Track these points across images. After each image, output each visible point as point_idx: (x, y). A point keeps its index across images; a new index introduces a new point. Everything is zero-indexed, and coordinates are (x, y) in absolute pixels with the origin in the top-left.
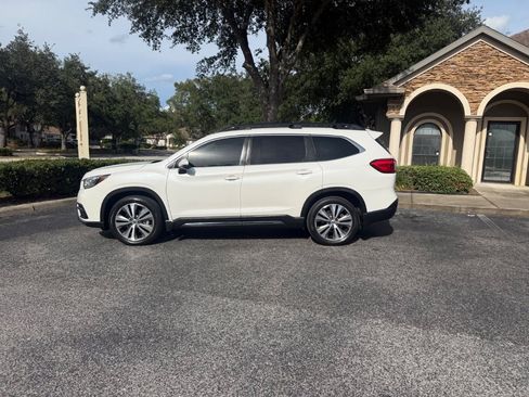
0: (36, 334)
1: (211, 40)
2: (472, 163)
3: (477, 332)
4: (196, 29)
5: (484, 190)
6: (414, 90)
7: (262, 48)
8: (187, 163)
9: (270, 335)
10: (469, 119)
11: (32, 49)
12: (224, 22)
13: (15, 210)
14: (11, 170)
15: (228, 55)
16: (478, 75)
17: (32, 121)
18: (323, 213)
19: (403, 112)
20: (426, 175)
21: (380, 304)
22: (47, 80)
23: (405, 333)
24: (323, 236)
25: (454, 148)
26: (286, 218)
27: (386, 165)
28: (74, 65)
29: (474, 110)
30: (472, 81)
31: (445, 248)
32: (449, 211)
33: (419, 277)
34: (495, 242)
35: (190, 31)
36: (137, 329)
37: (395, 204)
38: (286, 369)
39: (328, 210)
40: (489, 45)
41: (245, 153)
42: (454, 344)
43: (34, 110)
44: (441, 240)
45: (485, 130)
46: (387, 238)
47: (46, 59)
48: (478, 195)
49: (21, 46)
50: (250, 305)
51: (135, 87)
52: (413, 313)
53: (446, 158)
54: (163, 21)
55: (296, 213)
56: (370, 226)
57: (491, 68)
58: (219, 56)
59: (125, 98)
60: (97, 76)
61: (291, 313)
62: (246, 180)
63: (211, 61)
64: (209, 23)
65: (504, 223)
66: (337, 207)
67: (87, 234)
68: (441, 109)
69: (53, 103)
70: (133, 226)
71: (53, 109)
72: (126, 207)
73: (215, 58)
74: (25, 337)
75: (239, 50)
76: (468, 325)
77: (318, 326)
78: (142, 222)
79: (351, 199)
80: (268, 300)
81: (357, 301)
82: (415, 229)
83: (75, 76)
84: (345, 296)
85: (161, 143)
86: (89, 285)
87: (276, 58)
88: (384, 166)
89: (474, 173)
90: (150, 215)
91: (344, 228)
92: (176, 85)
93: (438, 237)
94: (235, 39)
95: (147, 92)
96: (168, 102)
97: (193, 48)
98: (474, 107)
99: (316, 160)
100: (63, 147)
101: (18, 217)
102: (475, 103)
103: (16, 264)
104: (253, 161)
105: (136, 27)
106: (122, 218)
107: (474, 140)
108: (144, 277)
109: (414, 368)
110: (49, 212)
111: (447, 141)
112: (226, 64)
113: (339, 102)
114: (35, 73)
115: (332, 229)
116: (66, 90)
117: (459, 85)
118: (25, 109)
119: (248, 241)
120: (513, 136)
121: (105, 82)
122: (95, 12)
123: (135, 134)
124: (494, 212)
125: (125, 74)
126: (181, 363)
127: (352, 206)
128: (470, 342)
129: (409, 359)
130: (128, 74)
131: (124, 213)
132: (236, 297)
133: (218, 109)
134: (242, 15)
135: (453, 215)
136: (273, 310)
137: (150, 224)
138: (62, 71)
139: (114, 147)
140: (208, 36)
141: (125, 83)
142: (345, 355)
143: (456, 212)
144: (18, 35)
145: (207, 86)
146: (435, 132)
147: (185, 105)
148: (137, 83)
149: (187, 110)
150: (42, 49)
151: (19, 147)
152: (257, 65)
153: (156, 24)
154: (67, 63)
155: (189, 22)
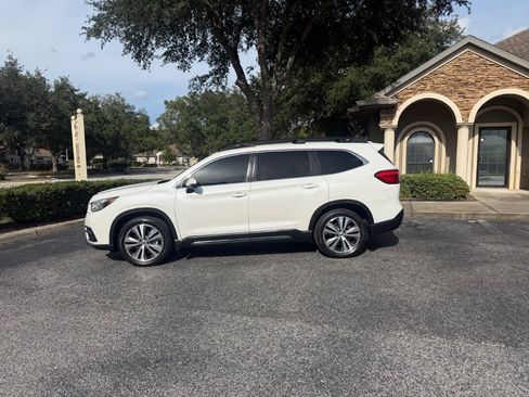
0: (62, 362)
1: (202, 59)
2: (466, 169)
3: (501, 339)
4: (186, 49)
5: (481, 195)
6: (405, 100)
7: (253, 65)
8: (195, 182)
9: (297, 353)
10: (461, 126)
11: (24, 73)
12: (214, 41)
13: (19, 235)
14: (13, 196)
15: (221, 72)
17: (22, 145)
18: (331, 226)
19: (395, 122)
20: (423, 183)
21: (401, 316)
22: (38, 104)
23: (430, 344)
24: (332, 248)
25: (447, 155)
26: (294, 233)
27: (390, 176)
28: (64, 87)
29: (466, 117)
31: (453, 256)
32: (450, 218)
33: (434, 286)
34: (500, 248)
35: (180, 50)
36: (163, 352)
37: (401, 215)
38: (319, 386)
39: (335, 222)
40: (475, 54)
41: (251, 170)
42: (480, 352)
43: (25, 134)
44: (447, 247)
45: (477, 137)
47: (37, 83)
48: (475, 200)
49: (12, 71)
50: (270, 322)
51: (125, 107)
52: (434, 323)
53: (440, 165)
54: (154, 42)
55: (304, 226)
56: (377, 236)
57: (479, 76)
58: (211, 74)
59: (116, 117)
60: (87, 97)
61: (314, 329)
62: (253, 196)
63: (203, 79)
64: (199, 43)
65: (505, 227)
66: (344, 220)
67: (94, 257)
68: (430, 116)
69: (44, 125)
70: (143, 247)
71: (44, 132)
72: (135, 228)
73: (208, 76)
74: (52, 365)
75: (231, 68)
76: (491, 333)
77: (343, 340)
78: (151, 242)
79: (357, 211)
80: (288, 316)
81: (378, 313)
82: (421, 237)
83: (66, 98)
85: (152, 161)
86: (106, 309)
87: (267, 74)
88: (388, 177)
89: (469, 178)
90: (159, 236)
91: (352, 240)
92: (166, 102)
93: (443, 245)
94: (226, 56)
95: (136, 111)
96: (158, 120)
97: (184, 67)
98: (465, 114)
99: (321, 174)
100: (55, 170)
101: (22, 243)
102: (466, 110)
103: (29, 291)
104: (259, 177)
105: (128, 48)
106: (132, 239)
107: (467, 146)
108: (160, 299)
109: (446, 379)
110: (51, 236)
111: (440, 149)
112: (217, 82)
113: (329, 114)
114: (26, 98)
115: (340, 241)
116: (56, 112)
117: (449, 94)
118: (16, 133)
119: (256, 257)
120: (505, 141)
121: (96, 103)
122: (89, 36)
123: (126, 154)
124: (494, 218)
125: (114, 94)
126: (214, 385)
127: (358, 217)
128: (496, 350)
129: (439, 370)
130: (117, 94)
131: (133, 235)
132: (255, 315)
133: (208, 125)
134: (231, 34)
135: (454, 222)
136: (295, 327)
137: (160, 244)
138: (52, 94)
139: (105, 167)
140: (199, 55)
141: (115, 103)
142: (375, 369)
143: (457, 218)
144: (8, 61)
145: (197, 103)
146: (428, 140)
147: (174, 122)
148: (126, 102)
149: (176, 127)
150: (33, 74)
151: (10, 170)
152: (249, 82)
153: (147, 45)
154: (57, 86)
155: (179, 42)
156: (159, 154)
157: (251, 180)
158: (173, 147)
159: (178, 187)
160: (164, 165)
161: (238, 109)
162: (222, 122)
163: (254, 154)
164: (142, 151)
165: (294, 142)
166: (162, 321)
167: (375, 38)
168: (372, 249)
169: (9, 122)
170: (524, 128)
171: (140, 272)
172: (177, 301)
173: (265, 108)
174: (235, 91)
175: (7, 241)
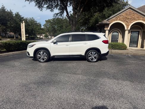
1: (57, 9)
2: (127, 42)
3: (130, 81)
4: (53, 6)
5: (130, 49)
6: (112, 22)
7: (71, 11)
9: (81, 81)
10: (126, 30)
11: (7, 11)
12: (60, 3)
13: (8, 54)
14: (6, 43)
15: (62, 13)
16: (128, 19)
17: (6, 31)
18: (90, 54)
19: (109, 28)
20: (115, 45)
21: (106, 75)
22: (11, 19)
23: (113, 81)
24: (90, 60)
25: (122, 38)
27: (106, 42)
28: (17, 15)
30: (127, 20)
31: (121, 63)
32: (121, 54)
33: (115, 69)
34: (133, 61)
35: (51, 6)
36: (48, 80)
37: (108, 52)
38: (86, 88)
39: (91, 53)
40: (132, 11)
42: (124, 83)
43: (7, 28)
45: (130, 33)
46: (106, 60)
47: (10, 13)
48: (128, 50)
49: (3, 10)
50: (74, 75)
51: (34, 21)
52: (114, 77)
53: (120, 40)
54: (44, 3)
55: (83, 54)
56: (102, 57)
58: (59, 13)
59: (32, 24)
60: (24, 18)
61: (85, 77)
62: (70, 46)
63: (57, 14)
64: (56, 4)
65: (135, 57)
66: (94, 53)
67: (29, 60)
68: (119, 27)
69: (12, 25)
70: (42, 57)
71: (12, 27)
72: (40, 53)
73: (58, 13)
74: (22, 82)
75: (65, 11)
76: (127, 79)
77: (92, 80)
78: (44, 56)
79: (97, 50)
80: (78, 74)
81: (100, 74)
82: (113, 58)
83: (18, 18)
84: (97, 73)
85: (41, 37)
87: (75, 13)
89: (127, 44)
90: (46, 55)
91: (95, 58)
92: (46, 21)
93: (119, 60)
94: (64, 8)
95: (38, 23)
96: (43, 26)
97: (52, 11)
98: (127, 27)
100: (15, 38)
101: (9, 56)
102: (128, 26)
105: (36, 4)
106: (39, 55)
107: (127, 36)
109: (116, 88)
110: (17, 54)
111: (120, 36)
112: (61, 15)
113: (90, 26)
114: (7, 17)
115: (92, 58)
116: (16, 22)
117: (123, 21)
118: (4, 27)
121: (26, 20)
123: (35, 35)
124: (133, 54)
125: (31, 18)
126: (61, 87)
127: (97, 52)
128: (128, 83)
129: (114, 86)
130: (32, 18)
131: (39, 54)
132: (71, 74)
133: (57, 27)
134: (65, 2)
135: (122, 55)
136: (80, 76)
137: (46, 57)
138: (14, 17)
139: (29, 38)
140: (56, 7)
141: (32, 20)
142: (99, 85)
143: (123, 54)
144: (2, 7)
145: (54, 21)
146: (117, 34)
147: (48, 26)
148: (35, 20)
149: (49, 28)
150: (9, 11)
151: (2, 38)
152: (70, 16)
153: (42, 4)
154: (15, 15)
155: (51, 4)
156: (43, 35)
157: (70, 41)
158: (47, 33)
159: (51, 42)
160: (45, 38)
161: (66, 23)
162: (61, 27)
163: (71, 35)
164: (39, 34)
165: (82, 32)
166: (48, 74)
167: (105, 5)
168: (100, 61)
169: (2, 24)
170: (143, 32)
171: (41, 64)
172: (51, 70)
173: (74, 23)
174: (65, 18)
175: (5, 55)
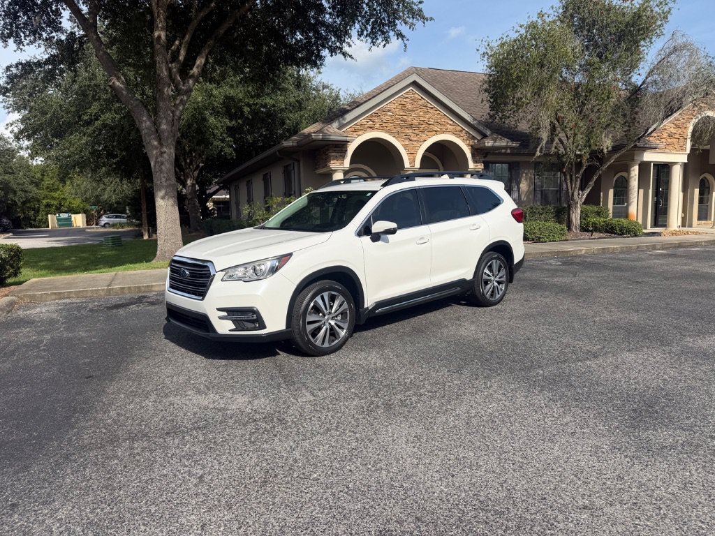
10: (408, 171)
16: (411, 125)
18: (488, 272)
24: (488, 296)
26: (463, 283)
29: (413, 161)
30: (407, 131)
39: (491, 266)
40: (419, 94)
57: (422, 119)
70: (328, 326)
78: (336, 316)
98: (412, 158)
102: (412, 154)
